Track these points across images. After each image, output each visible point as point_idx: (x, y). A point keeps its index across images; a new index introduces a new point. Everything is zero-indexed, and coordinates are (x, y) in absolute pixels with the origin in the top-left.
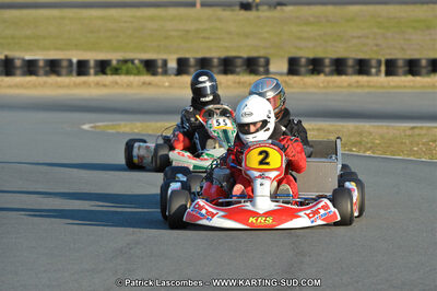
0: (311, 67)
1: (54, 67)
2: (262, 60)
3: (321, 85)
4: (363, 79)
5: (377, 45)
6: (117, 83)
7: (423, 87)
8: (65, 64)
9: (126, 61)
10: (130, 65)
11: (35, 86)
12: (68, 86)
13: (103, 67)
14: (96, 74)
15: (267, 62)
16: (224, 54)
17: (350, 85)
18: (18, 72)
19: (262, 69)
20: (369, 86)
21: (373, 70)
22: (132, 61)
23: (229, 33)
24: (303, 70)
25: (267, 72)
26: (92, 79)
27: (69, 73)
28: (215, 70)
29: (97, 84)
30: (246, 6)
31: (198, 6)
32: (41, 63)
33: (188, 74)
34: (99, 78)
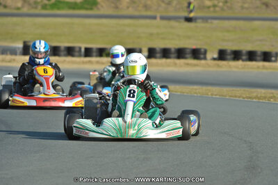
0: (232, 56)
1: (70, 51)
2: (203, 50)
3: (240, 67)
4: (266, 64)
5: (273, 46)
8: (77, 49)
12: (79, 63)
13: (101, 52)
14: (97, 56)
15: (205, 52)
16: (177, 47)
17: (258, 67)
19: (202, 56)
20: (271, 68)
21: (273, 59)
24: (229, 57)
25: (205, 58)
26: (94, 59)
27: (80, 56)
28: (173, 56)
29: (98, 62)
30: (189, 20)
31: (158, 19)
32: (62, 48)
33: (155, 57)
34: (98, 59)
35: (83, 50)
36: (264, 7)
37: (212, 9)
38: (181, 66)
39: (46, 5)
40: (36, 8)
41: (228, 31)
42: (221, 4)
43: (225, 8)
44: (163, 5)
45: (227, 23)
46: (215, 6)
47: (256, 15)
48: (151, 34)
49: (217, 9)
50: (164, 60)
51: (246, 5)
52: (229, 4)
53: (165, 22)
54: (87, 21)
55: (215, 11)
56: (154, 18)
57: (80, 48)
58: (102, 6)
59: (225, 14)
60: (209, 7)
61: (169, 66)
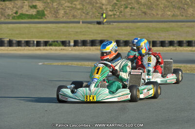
0: (124, 44)
1: (28, 43)
6: (51, 49)
7: (166, 51)
8: (32, 42)
9: (54, 41)
10: (56, 43)
11: (20, 50)
12: (33, 50)
13: (46, 44)
14: (43, 46)
16: (91, 39)
18: (14, 45)
22: (57, 41)
23: (93, 33)
24: (122, 44)
26: (42, 48)
27: (34, 46)
28: (88, 44)
29: (44, 50)
30: (99, 23)
31: (81, 23)
32: (23, 42)
33: (78, 46)
34: (45, 47)
35: (35, 42)
36: (144, 14)
37: (113, 16)
38: (93, 50)
39: (14, 17)
40: (9, 18)
41: (122, 29)
42: (118, 13)
43: (121, 16)
44: (84, 15)
45: (121, 25)
46: (114, 15)
47: (139, 20)
48: (77, 32)
49: (116, 16)
50: (83, 47)
51: (133, 14)
52: (122, 14)
53: (85, 25)
54: (39, 25)
55: (114, 18)
56: (79, 22)
57: (34, 41)
58: (48, 17)
59: (120, 20)
60: (111, 15)
61: (86, 50)
